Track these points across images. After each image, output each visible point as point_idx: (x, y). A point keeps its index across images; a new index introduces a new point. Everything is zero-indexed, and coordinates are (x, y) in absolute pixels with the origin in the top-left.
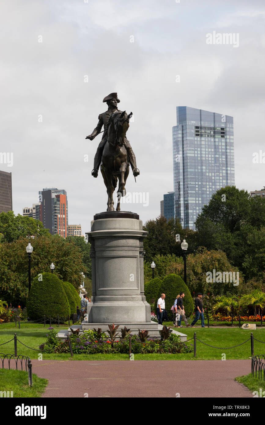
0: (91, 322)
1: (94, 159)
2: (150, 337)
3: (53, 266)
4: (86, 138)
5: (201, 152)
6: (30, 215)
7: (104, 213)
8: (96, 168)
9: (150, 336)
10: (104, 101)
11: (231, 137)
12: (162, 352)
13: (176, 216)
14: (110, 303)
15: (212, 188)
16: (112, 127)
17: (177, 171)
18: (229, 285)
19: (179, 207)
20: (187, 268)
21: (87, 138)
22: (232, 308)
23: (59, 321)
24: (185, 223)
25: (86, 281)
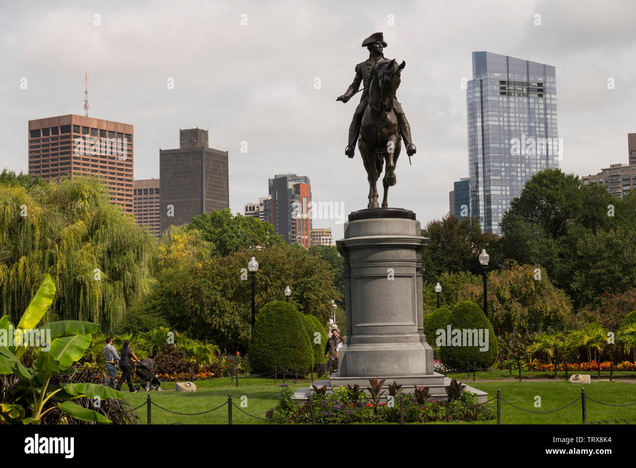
0: (344, 375)
1: (350, 130)
2: (432, 397)
3: (288, 291)
4: (337, 100)
5: (508, 119)
6: (255, 215)
7: (364, 211)
8: (352, 144)
9: (432, 395)
10: (364, 45)
11: (553, 96)
12: (450, 419)
13: (472, 215)
14: (373, 345)
15: (525, 172)
16: (376, 83)
17: (473, 147)
18: (552, 317)
19: (476, 201)
20: (488, 292)
21: (339, 99)
22: (556, 352)
23: (297, 374)
24: (487, 224)
25: (338, 313)
